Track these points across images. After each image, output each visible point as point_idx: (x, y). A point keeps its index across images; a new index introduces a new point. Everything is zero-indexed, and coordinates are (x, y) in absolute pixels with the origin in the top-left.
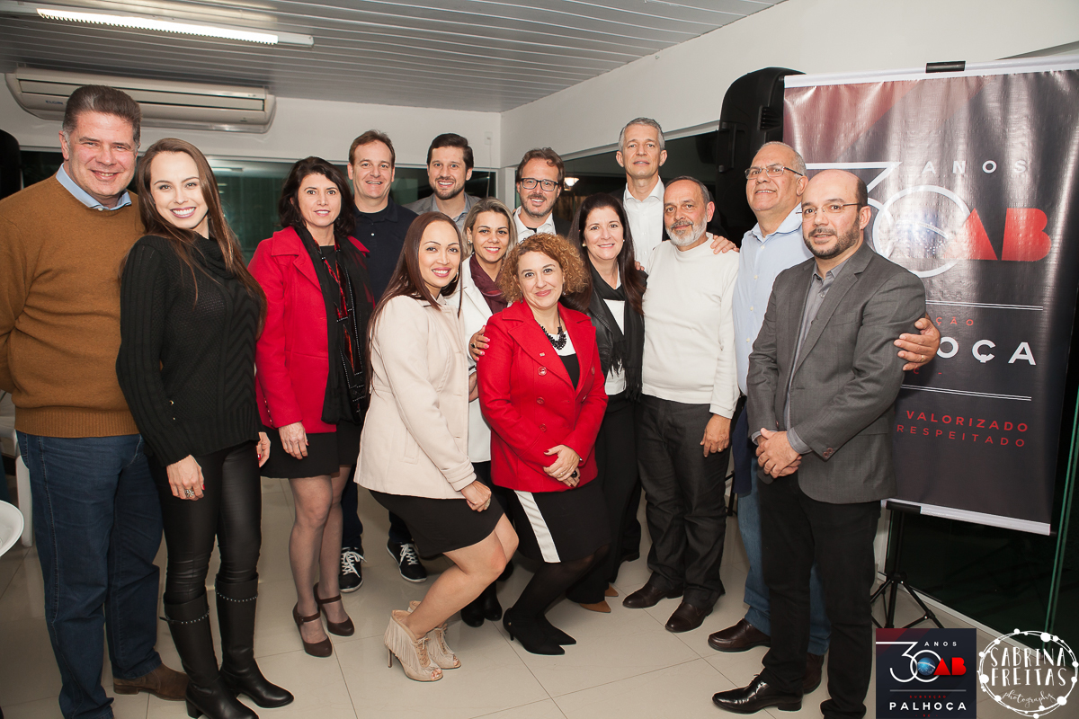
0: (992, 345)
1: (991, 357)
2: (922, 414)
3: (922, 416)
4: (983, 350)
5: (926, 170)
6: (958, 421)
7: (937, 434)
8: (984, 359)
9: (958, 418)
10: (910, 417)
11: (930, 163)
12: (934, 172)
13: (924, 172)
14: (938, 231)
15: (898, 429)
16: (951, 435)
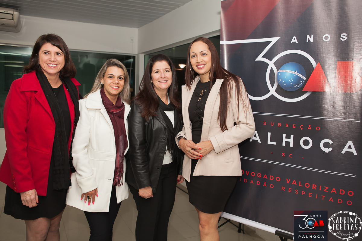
0: (331, 142)
1: (331, 149)
2: (294, 181)
3: (294, 182)
4: (326, 145)
5: (293, 41)
6: (313, 187)
7: (302, 194)
8: (327, 150)
9: (313, 185)
10: (288, 182)
11: (295, 37)
12: (297, 42)
13: (291, 43)
14: (300, 76)
15: (282, 189)
16: (310, 195)
